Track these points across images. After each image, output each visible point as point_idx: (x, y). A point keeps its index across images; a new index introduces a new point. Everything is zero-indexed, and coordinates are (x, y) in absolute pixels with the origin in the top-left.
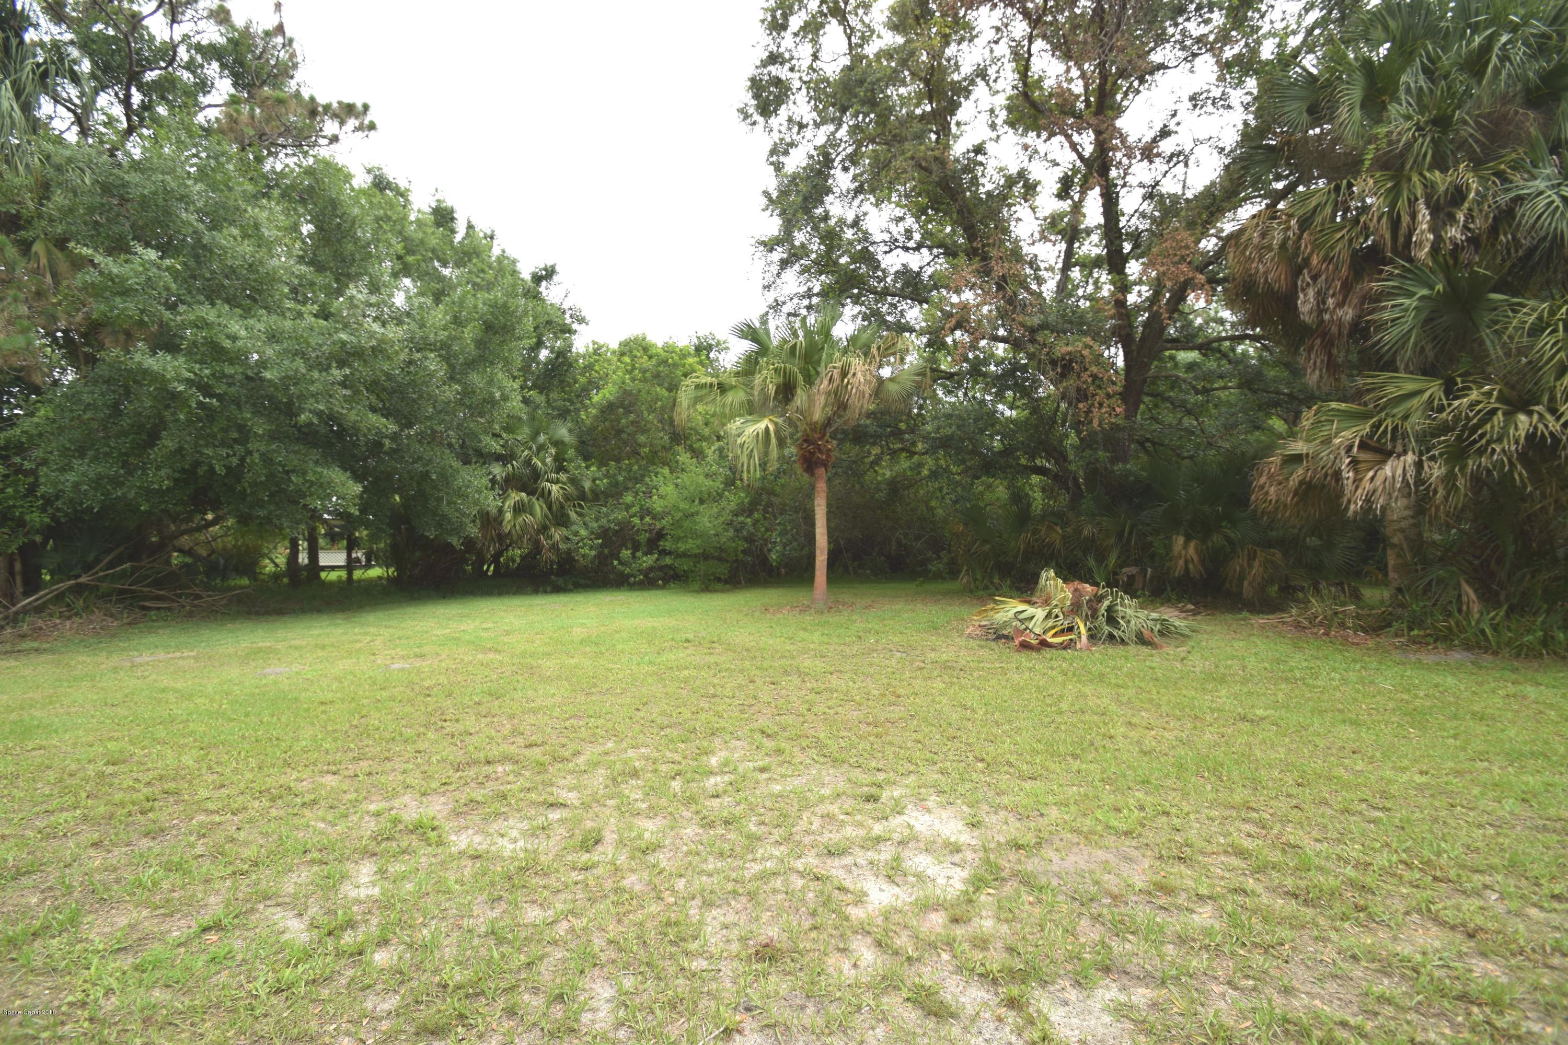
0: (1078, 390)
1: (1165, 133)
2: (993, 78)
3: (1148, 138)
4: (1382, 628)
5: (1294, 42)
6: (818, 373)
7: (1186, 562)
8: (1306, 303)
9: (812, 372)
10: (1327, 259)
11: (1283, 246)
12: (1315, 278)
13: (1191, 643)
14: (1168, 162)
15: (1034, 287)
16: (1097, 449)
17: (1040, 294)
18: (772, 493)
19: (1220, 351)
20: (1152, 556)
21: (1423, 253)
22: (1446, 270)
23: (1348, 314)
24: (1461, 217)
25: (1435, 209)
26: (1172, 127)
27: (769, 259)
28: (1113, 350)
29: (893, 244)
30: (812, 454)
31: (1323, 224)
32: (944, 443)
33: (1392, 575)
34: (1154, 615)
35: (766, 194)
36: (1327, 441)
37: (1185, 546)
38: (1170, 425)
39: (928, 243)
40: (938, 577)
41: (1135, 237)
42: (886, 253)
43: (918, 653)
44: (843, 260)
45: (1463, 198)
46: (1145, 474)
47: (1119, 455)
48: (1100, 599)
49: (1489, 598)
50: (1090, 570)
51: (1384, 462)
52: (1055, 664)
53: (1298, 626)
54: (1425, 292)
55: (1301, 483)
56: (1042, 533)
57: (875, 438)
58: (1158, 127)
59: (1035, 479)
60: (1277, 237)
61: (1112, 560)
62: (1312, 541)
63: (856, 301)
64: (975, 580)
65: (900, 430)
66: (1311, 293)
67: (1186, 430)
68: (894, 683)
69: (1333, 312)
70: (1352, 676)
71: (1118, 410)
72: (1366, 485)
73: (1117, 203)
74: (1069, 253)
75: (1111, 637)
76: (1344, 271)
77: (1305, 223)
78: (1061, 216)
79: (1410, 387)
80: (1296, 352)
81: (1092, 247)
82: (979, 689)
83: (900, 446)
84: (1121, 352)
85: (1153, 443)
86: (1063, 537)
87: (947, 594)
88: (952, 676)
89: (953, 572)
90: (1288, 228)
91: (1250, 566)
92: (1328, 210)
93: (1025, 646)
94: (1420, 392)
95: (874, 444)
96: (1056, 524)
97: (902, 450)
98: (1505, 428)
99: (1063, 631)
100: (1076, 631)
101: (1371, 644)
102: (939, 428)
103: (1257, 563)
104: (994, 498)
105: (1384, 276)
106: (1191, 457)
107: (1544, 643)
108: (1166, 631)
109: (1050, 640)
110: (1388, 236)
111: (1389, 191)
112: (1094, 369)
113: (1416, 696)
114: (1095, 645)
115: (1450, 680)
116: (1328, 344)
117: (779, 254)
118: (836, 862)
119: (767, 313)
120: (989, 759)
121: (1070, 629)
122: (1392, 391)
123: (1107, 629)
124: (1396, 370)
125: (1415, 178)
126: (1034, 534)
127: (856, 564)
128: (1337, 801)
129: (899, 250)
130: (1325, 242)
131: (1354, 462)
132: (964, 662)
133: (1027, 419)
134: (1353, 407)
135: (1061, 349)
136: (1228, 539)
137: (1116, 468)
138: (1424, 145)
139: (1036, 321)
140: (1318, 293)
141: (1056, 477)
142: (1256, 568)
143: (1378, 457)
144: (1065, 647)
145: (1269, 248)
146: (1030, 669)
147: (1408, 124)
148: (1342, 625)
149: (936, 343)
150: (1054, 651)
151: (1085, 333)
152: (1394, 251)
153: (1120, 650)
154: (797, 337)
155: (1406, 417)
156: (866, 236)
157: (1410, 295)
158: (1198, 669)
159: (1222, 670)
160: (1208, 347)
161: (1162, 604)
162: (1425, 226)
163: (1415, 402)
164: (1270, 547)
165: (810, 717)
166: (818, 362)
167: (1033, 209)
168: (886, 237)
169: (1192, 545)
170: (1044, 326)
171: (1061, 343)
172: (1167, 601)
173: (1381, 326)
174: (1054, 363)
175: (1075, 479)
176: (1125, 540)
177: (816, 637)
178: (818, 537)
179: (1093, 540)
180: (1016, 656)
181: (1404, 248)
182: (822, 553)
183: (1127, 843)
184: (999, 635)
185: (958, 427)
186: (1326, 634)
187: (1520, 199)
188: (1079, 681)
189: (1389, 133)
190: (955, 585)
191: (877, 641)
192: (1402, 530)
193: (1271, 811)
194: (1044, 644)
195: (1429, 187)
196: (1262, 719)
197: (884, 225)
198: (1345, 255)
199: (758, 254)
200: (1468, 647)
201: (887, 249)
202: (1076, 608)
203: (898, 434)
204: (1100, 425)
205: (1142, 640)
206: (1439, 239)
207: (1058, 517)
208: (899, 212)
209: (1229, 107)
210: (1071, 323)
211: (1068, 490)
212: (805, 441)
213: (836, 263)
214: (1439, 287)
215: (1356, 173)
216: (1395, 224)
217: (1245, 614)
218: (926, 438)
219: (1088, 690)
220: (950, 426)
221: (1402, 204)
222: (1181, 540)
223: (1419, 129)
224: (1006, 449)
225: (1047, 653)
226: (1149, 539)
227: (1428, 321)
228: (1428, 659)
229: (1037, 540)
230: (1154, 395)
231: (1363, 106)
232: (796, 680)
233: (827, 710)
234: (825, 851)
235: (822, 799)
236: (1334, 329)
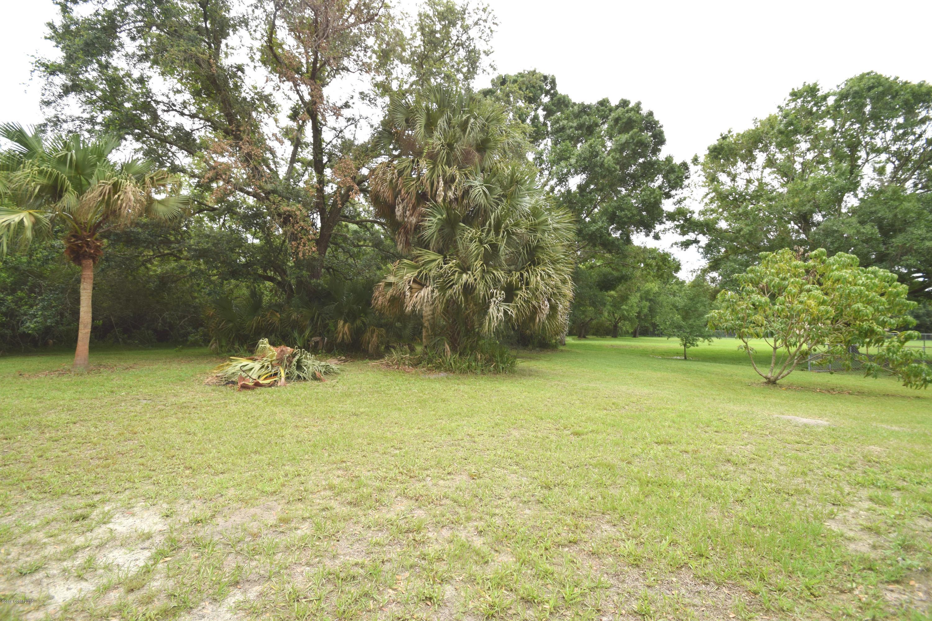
0: (293, 233)
1: (347, 105)
2: (254, 28)
3: (339, 104)
4: (418, 364)
5: (406, 87)
6: (89, 184)
7: (343, 334)
8: (399, 211)
9: (84, 182)
10: (407, 193)
11: (391, 181)
12: (403, 200)
13: (339, 377)
14: (348, 121)
15: (273, 166)
16: (303, 269)
17: (276, 173)
18: (41, 276)
19: (366, 227)
20: (328, 331)
21: (440, 200)
22: (447, 209)
23: (413, 220)
24: (453, 188)
25: (445, 183)
26: (350, 104)
27: (50, 80)
28: (315, 215)
29: (170, 107)
30: (81, 247)
31: (407, 176)
32: (201, 254)
33: (424, 340)
34: (323, 363)
35: (51, 25)
36: (402, 278)
37: (344, 326)
38: (342, 261)
39: (201, 116)
40: (195, 344)
41: (331, 155)
42: (164, 111)
43: (162, 399)
44: (127, 105)
45: (455, 180)
46: (327, 286)
47: (315, 274)
48: (294, 356)
49: (454, 349)
50: (295, 339)
51: (421, 289)
52: (261, 397)
53: (388, 365)
54: (439, 217)
55: (392, 296)
56: (268, 316)
57: (149, 244)
58: (344, 101)
59: (268, 284)
60: (389, 177)
61: (307, 333)
62: (398, 324)
63: (138, 138)
64: (221, 347)
65: (169, 240)
66: (401, 206)
67: (349, 265)
68: (133, 423)
69: (408, 218)
70: (403, 387)
71: (314, 249)
72: (414, 299)
73: (321, 134)
74: (295, 153)
75: (299, 377)
76: (413, 200)
77: (400, 173)
78: (292, 130)
79: (433, 257)
80: (395, 234)
81: (307, 154)
82: (204, 419)
83: (168, 251)
84: (319, 217)
85: (333, 270)
86: (281, 320)
87: (197, 356)
88: (185, 413)
89: (206, 341)
90: (393, 174)
91: (372, 337)
92: (409, 170)
93: (245, 387)
94: (434, 260)
95: (147, 247)
96: (277, 312)
97: (171, 254)
98: (458, 279)
99: (271, 376)
100: (279, 376)
101: (414, 372)
102: (198, 243)
103: (375, 335)
104: (241, 293)
105: (426, 206)
106: (351, 280)
107: (468, 367)
108: (328, 372)
109: (261, 382)
110: (429, 189)
111: (432, 169)
112: (302, 223)
113: (425, 394)
114: (289, 382)
115: (438, 385)
116: (407, 233)
117: (61, 79)
118: (28, 580)
119: (45, 125)
120: (195, 467)
121: (276, 374)
122: (427, 258)
123: (296, 373)
124: (429, 249)
125: (440, 167)
126: (262, 317)
127: (126, 336)
128: (381, 450)
129: (174, 113)
130: (407, 185)
131: (411, 288)
132: (197, 402)
133: (263, 246)
134: (413, 263)
135: (284, 208)
136: (363, 322)
137: (312, 281)
138: (443, 153)
139: (269, 187)
140: (403, 207)
141: (279, 283)
142: (375, 339)
143: (419, 287)
144: (270, 385)
145: (386, 180)
146: (244, 402)
147: (439, 142)
148: (404, 364)
149: (204, 186)
150: (263, 389)
151: (299, 202)
152: (431, 197)
153: (303, 384)
154: (69, 150)
155: (430, 270)
156: (148, 94)
157: (435, 217)
158: (339, 391)
159: (351, 390)
160: (360, 223)
161: (331, 357)
162: (441, 189)
163: (434, 264)
164: (381, 327)
165: (40, 462)
166: (91, 175)
167: (276, 121)
168: (166, 100)
169: (347, 325)
170: (274, 192)
171: (284, 204)
172: (334, 356)
173: (424, 228)
174: (279, 215)
175: (290, 286)
176: (315, 322)
177: (68, 395)
178: (82, 314)
179: (297, 322)
180: (237, 394)
181: (434, 196)
182: (85, 327)
183: (271, 499)
184: (229, 382)
185: (214, 245)
186: (398, 368)
187: (471, 187)
188: (274, 406)
189: (433, 143)
190: (205, 350)
191: (128, 394)
192: (428, 320)
193: (352, 461)
194: (257, 385)
195: (444, 172)
196: (362, 413)
197: (166, 92)
198: (414, 192)
199: (37, 73)
200: (446, 371)
201: (166, 108)
202: (280, 361)
203: (167, 242)
204: (303, 256)
205: (315, 378)
206: (446, 195)
207: (279, 307)
208: (179, 86)
209: (376, 105)
210: (291, 193)
211: (286, 291)
212: (74, 236)
213: (121, 105)
214: (444, 216)
215: (421, 157)
216: (432, 184)
217: (367, 360)
218: (190, 249)
219: (276, 410)
220: (207, 243)
221: (435, 176)
222: (341, 323)
223: (443, 146)
224: (248, 263)
225: (258, 390)
226: (327, 321)
227: (440, 230)
228: (432, 377)
229: (264, 321)
230: (336, 244)
231: (425, 126)
232: (34, 433)
233: (60, 454)
234: (18, 574)
235: (28, 531)
236: (409, 226)
